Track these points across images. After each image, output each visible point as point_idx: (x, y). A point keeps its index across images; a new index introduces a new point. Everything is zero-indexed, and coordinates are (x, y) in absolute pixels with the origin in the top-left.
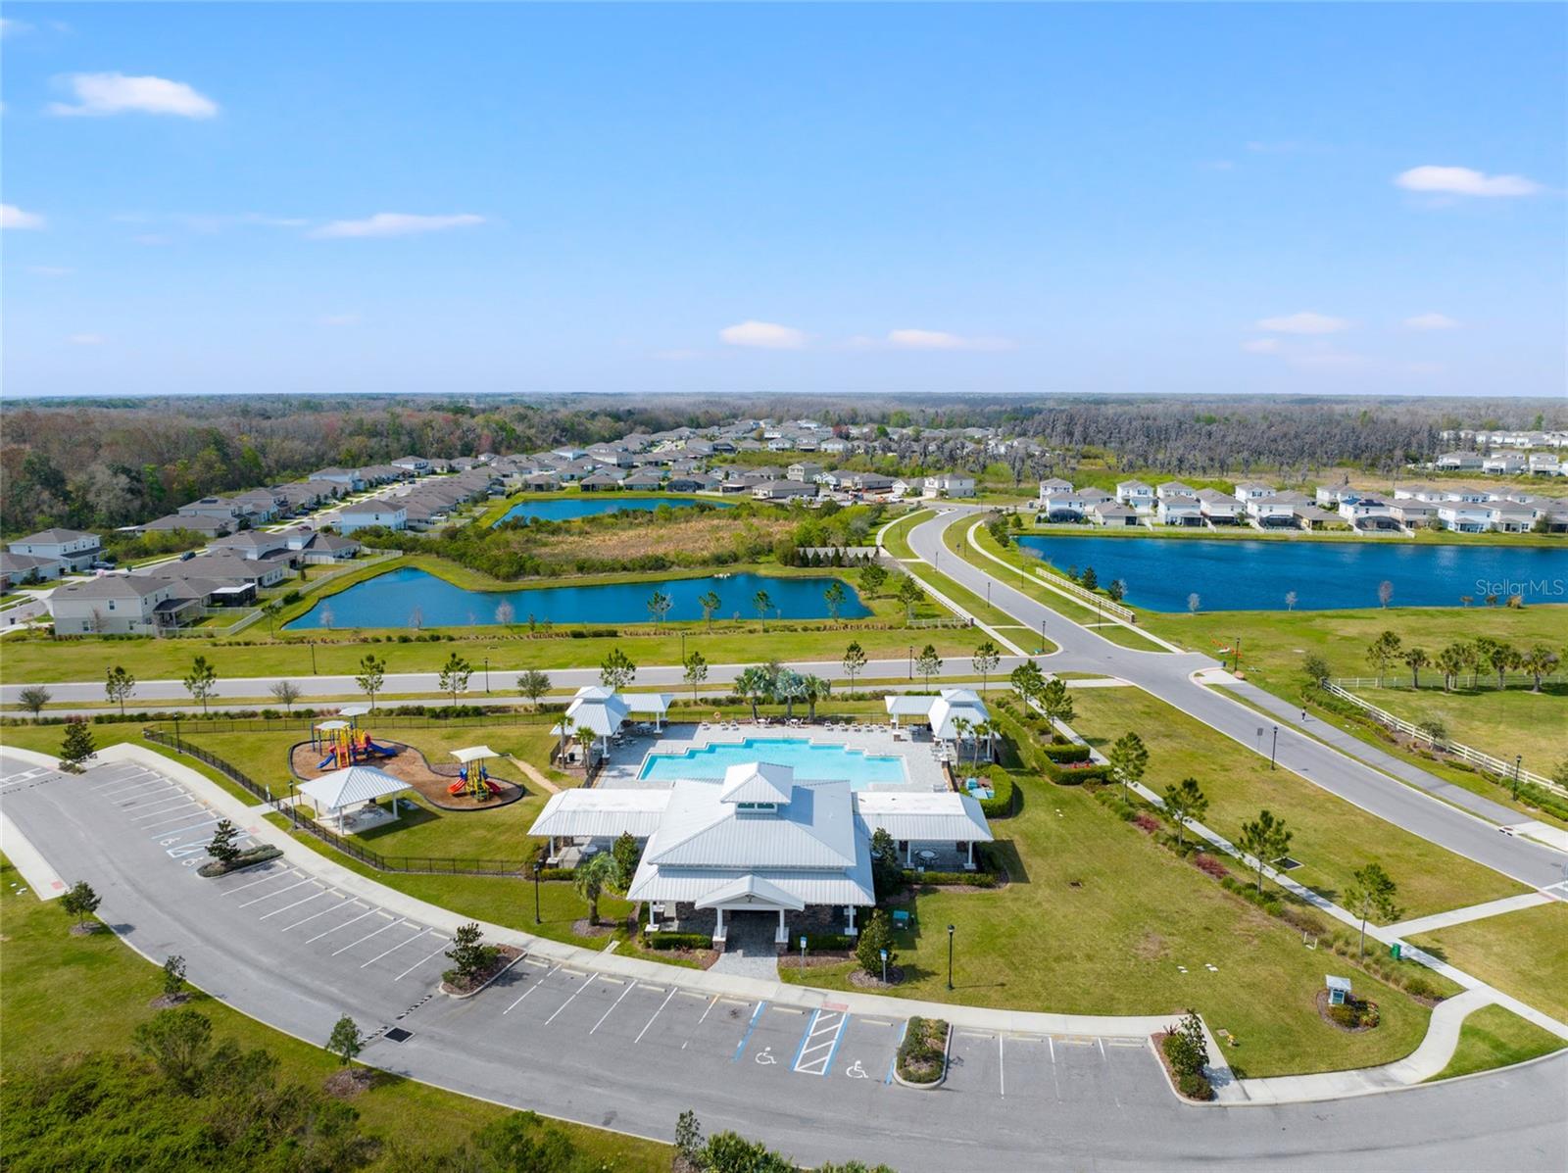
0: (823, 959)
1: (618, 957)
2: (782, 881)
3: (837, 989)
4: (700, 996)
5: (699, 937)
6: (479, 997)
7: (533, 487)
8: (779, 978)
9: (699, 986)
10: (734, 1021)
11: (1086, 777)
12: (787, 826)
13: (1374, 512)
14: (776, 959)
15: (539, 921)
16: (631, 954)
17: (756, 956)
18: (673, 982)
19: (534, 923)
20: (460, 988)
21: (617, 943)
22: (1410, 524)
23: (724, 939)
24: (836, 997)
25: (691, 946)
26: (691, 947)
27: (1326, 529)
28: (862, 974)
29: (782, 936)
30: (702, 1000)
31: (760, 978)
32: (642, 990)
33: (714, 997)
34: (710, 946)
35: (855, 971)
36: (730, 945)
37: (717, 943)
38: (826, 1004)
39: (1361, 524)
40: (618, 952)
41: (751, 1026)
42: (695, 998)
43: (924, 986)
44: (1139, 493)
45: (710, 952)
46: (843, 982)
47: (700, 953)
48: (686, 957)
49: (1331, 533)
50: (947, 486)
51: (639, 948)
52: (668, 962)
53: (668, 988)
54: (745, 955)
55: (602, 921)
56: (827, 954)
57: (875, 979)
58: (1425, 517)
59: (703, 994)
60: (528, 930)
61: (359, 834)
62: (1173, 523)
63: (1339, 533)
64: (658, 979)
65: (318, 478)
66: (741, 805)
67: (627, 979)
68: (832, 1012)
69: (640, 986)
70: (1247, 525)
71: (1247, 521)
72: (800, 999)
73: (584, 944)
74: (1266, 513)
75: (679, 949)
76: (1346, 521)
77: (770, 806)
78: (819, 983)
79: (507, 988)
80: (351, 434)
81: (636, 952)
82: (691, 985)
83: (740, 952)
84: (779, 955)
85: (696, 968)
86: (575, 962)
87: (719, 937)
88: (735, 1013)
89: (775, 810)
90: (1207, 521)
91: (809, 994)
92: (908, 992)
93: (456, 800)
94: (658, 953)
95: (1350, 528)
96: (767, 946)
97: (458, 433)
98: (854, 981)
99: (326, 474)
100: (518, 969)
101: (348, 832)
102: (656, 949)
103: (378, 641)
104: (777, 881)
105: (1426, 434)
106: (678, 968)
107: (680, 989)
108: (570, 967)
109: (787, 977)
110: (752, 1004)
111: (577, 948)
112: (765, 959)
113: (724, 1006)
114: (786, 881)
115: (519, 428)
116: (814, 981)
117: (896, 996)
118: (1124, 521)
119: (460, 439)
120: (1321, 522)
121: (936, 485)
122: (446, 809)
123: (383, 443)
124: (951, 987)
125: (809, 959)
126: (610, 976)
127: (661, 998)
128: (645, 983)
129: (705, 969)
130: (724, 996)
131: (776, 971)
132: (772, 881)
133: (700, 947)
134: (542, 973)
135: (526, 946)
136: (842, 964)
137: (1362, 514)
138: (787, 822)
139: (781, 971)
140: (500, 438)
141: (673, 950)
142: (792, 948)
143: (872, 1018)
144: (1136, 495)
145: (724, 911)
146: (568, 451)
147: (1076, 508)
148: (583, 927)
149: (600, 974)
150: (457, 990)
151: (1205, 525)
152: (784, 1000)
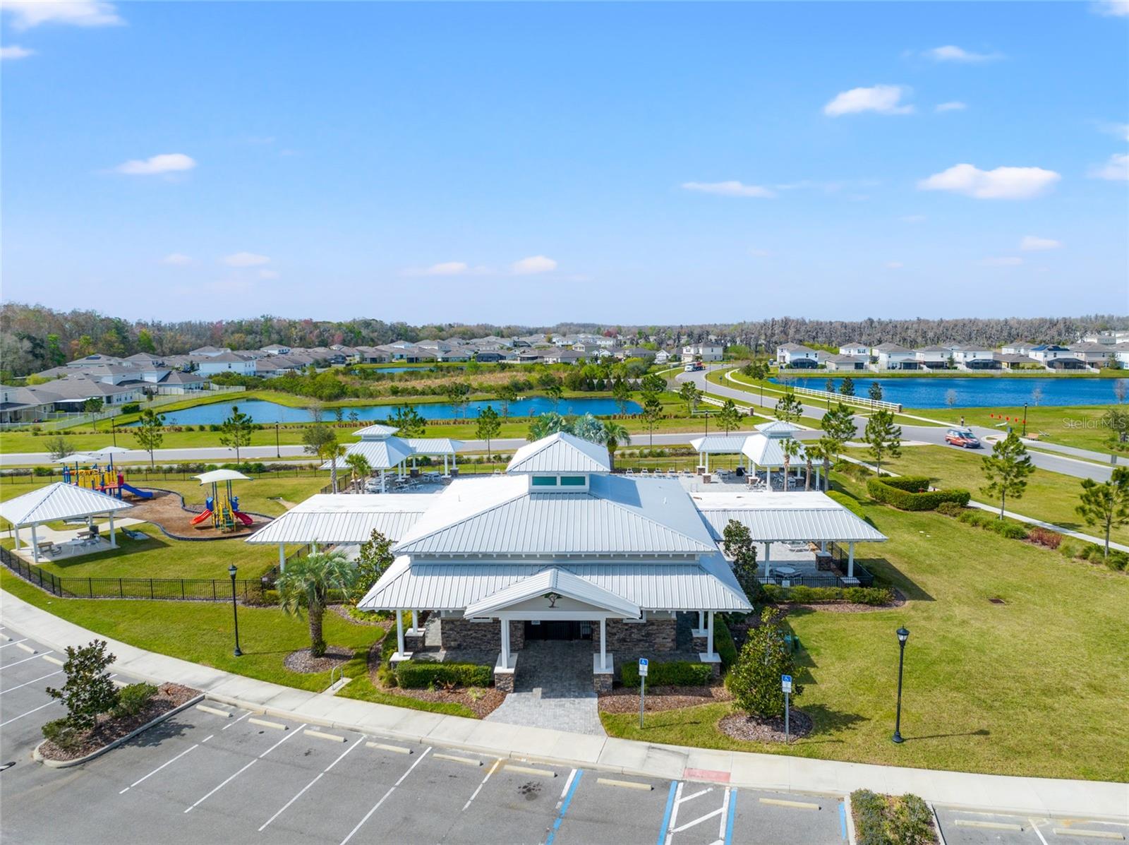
0: (672, 699)
1: (343, 699)
2: (602, 578)
3: (705, 746)
4: (469, 761)
5: (472, 668)
6: (91, 766)
7: (369, 360)
8: (602, 729)
9: (468, 744)
10: (527, 805)
11: (941, 501)
12: (604, 506)
13: (1061, 355)
14: (595, 701)
15: (239, 653)
16: (365, 696)
17: (563, 696)
18: (426, 739)
19: (232, 655)
20: (66, 749)
21: (347, 680)
22: (1092, 365)
23: (512, 671)
24: (707, 761)
25: (459, 682)
26: (460, 684)
27: (1023, 368)
28: (741, 722)
29: (603, 665)
30: (471, 767)
31: (571, 730)
32: (372, 750)
33: (493, 761)
34: (489, 682)
35: (727, 717)
36: (522, 681)
37: (500, 675)
38: (690, 771)
39: (1051, 364)
40: (345, 694)
41: (557, 815)
42: (462, 765)
43: (854, 737)
44: (859, 352)
45: (491, 692)
46: (713, 734)
47: (473, 693)
48: (452, 698)
49: (1029, 372)
50: (701, 352)
51: (380, 686)
52: (422, 707)
53: (415, 748)
54: (544, 696)
55: (330, 650)
56: (676, 692)
57: (766, 728)
58: (1105, 359)
59: (474, 757)
60: (221, 663)
61: (56, 562)
62: (893, 368)
63: (1035, 371)
64: (402, 734)
65: (197, 354)
66: (538, 480)
67: (350, 734)
68: (705, 786)
69: (370, 744)
70: (956, 368)
71: (955, 365)
72: (644, 762)
73: (297, 683)
74: (970, 358)
75: (441, 687)
76: (1039, 362)
77: (579, 480)
78: (671, 736)
79: (149, 748)
80: (233, 333)
81: (373, 692)
82: (455, 741)
83: (538, 691)
84: (600, 695)
85: (467, 716)
86: (272, 708)
87: (504, 667)
88: (529, 791)
89: (587, 487)
90: (922, 365)
91: (657, 755)
92: (828, 748)
93: (199, 531)
94: (408, 693)
95: (1044, 368)
96: (582, 682)
97: (316, 332)
98: (729, 731)
99: (203, 351)
100: (180, 719)
101: (45, 560)
102: (405, 687)
103: (191, 430)
104: (594, 578)
105: (1062, 326)
106: (437, 717)
107: (437, 748)
108: (265, 716)
109: (616, 727)
110: (560, 774)
111: (284, 688)
112: (577, 700)
113: (511, 779)
114: (609, 578)
115: (364, 332)
116: (662, 733)
117: (809, 756)
118: (853, 366)
119: (318, 337)
120: (1018, 363)
121: (692, 351)
122: (179, 539)
123: (258, 339)
124: (899, 739)
125: (650, 700)
126: (325, 729)
127: (400, 764)
128: (380, 740)
129: (481, 718)
130: (510, 760)
131: (598, 719)
132: (586, 578)
133: (475, 684)
134: (215, 726)
135: (206, 686)
136: (704, 706)
137: (1051, 357)
138: (605, 502)
139: (604, 718)
140: (349, 338)
141: (431, 689)
142: (622, 683)
143: (776, 794)
144: (856, 353)
145: (511, 622)
146: (401, 344)
147: (812, 357)
148: (302, 660)
149: (309, 727)
150: (60, 753)
151: (921, 368)
152: (616, 765)
